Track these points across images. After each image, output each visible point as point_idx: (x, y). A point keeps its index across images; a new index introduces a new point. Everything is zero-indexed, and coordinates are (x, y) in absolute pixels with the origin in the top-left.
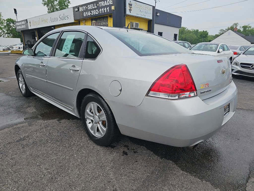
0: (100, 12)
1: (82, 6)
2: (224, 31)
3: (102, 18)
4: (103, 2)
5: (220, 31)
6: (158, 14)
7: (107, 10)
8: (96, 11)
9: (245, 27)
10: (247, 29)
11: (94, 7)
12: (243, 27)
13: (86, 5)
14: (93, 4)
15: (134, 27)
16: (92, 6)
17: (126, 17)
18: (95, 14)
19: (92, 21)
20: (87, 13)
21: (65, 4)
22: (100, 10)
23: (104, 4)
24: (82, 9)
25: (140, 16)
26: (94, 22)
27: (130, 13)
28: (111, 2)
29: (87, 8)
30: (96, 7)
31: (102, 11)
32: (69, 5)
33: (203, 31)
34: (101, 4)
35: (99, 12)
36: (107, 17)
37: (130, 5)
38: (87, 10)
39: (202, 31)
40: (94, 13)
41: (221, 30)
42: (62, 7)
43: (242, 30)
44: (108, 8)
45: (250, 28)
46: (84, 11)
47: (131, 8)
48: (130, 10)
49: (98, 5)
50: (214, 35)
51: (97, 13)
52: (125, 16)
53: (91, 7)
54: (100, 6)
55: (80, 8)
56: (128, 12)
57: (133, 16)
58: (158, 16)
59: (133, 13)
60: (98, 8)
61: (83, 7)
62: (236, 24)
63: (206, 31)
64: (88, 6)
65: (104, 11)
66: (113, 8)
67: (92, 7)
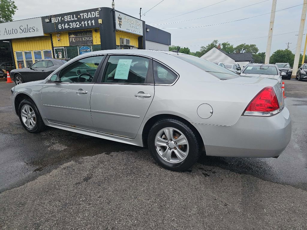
0: (82, 25)
1: (56, 16)
2: (205, 48)
3: (84, 32)
4: (86, 14)
5: (201, 49)
6: (148, 30)
7: (92, 24)
8: (77, 23)
9: (224, 45)
10: (226, 46)
11: (73, 19)
12: (223, 44)
13: (62, 15)
14: (71, 16)
15: (125, 43)
16: (70, 17)
17: (116, 33)
18: (75, 27)
19: (69, 35)
20: (63, 25)
21: (9, 10)
22: (83, 23)
23: (87, 16)
24: (56, 20)
25: (130, 31)
26: (72, 36)
27: (121, 28)
28: (97, 15)
29: (63, 19)
30: (76, 19)
31: (85, 24)
32: (15, 11)
33: (185, 48)
34: (83, 15)
35: (80, 25)
36: (91, 32)
37: (120, 19)
38: (63, 22)
39: (183, 48)
40: (73, 26)
41: (202, 47)
42: (6, 13)
43: (222, 47)
44: (93, 21)
45: (229, 46)
46: (59, 23)
47: (121, 22)
48: (120, 25)
49: (79, 16)
50: (195, 52)
51: (78, 26)
52: (114, 31)
53: (69, 19)
54: (82, 18)
55: (52, 19)
56: (118, 27)
57: (123, 32)
58: (148, 32)
59: (123, 28)
60: (80, 20)
61: (57, 18)
62: (216, 41)
63: (187, 48)
64: (65, 17)
65: (88, 24)
66: (100, 21)
67: (71, 19)
